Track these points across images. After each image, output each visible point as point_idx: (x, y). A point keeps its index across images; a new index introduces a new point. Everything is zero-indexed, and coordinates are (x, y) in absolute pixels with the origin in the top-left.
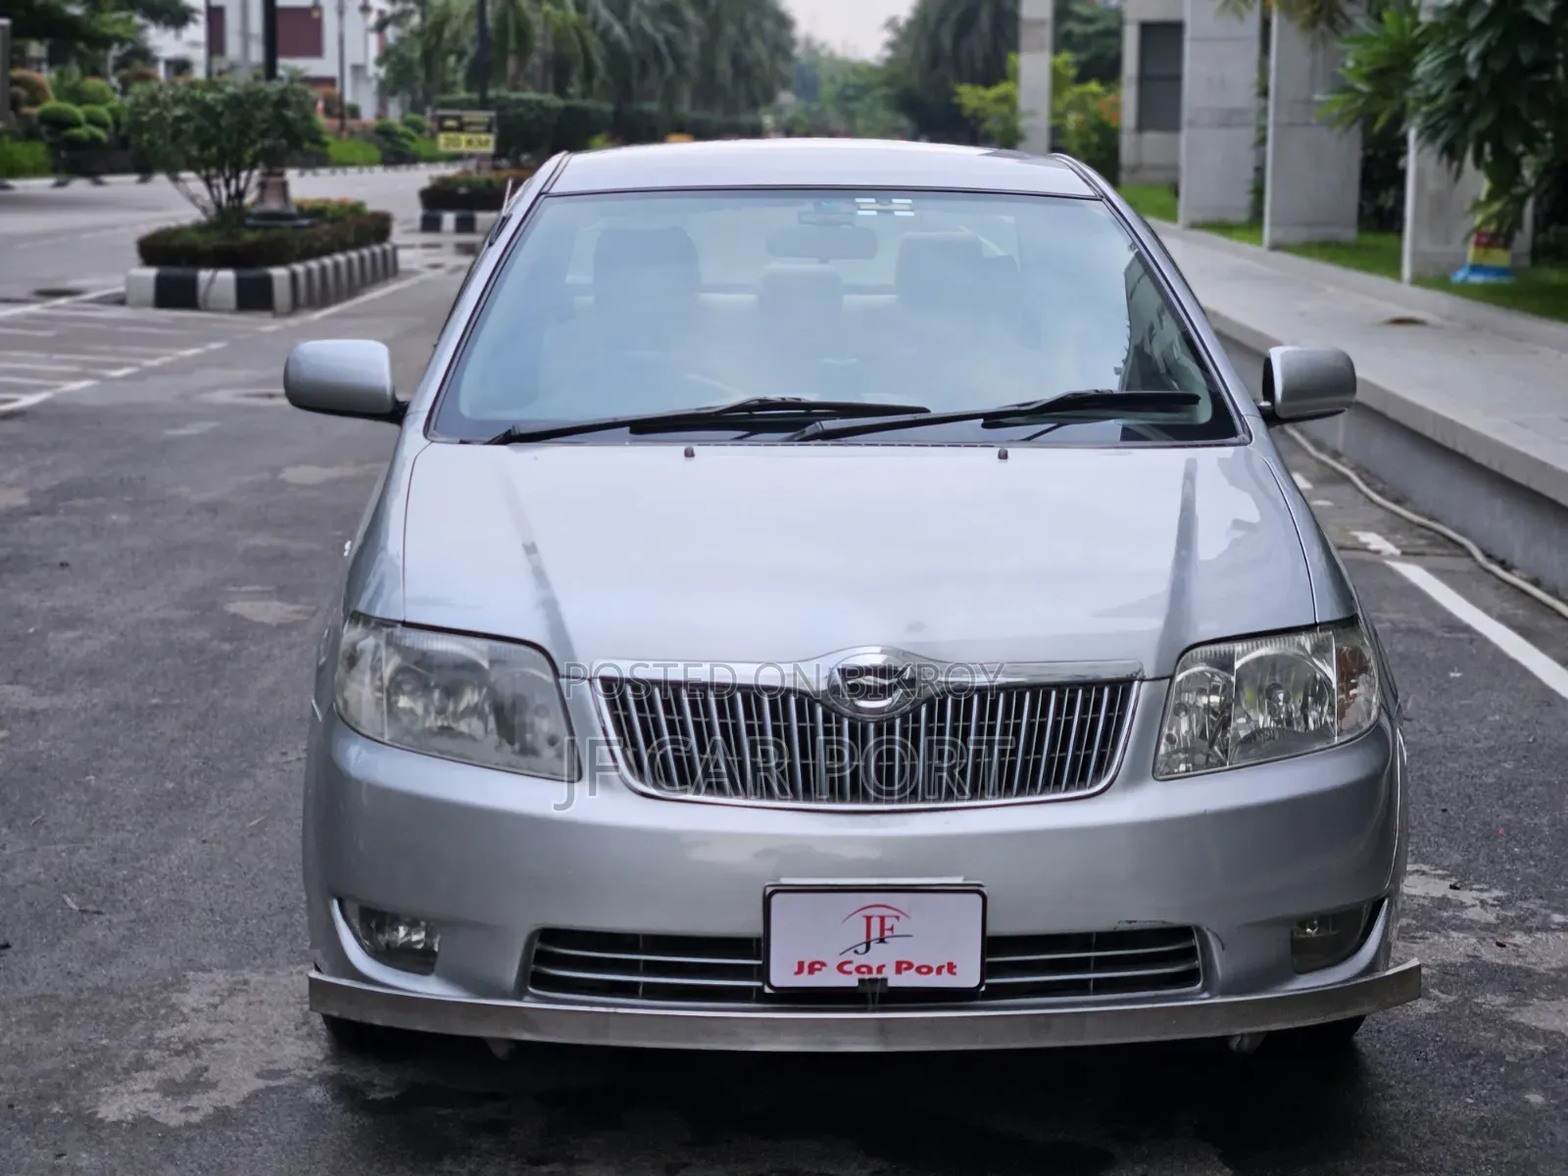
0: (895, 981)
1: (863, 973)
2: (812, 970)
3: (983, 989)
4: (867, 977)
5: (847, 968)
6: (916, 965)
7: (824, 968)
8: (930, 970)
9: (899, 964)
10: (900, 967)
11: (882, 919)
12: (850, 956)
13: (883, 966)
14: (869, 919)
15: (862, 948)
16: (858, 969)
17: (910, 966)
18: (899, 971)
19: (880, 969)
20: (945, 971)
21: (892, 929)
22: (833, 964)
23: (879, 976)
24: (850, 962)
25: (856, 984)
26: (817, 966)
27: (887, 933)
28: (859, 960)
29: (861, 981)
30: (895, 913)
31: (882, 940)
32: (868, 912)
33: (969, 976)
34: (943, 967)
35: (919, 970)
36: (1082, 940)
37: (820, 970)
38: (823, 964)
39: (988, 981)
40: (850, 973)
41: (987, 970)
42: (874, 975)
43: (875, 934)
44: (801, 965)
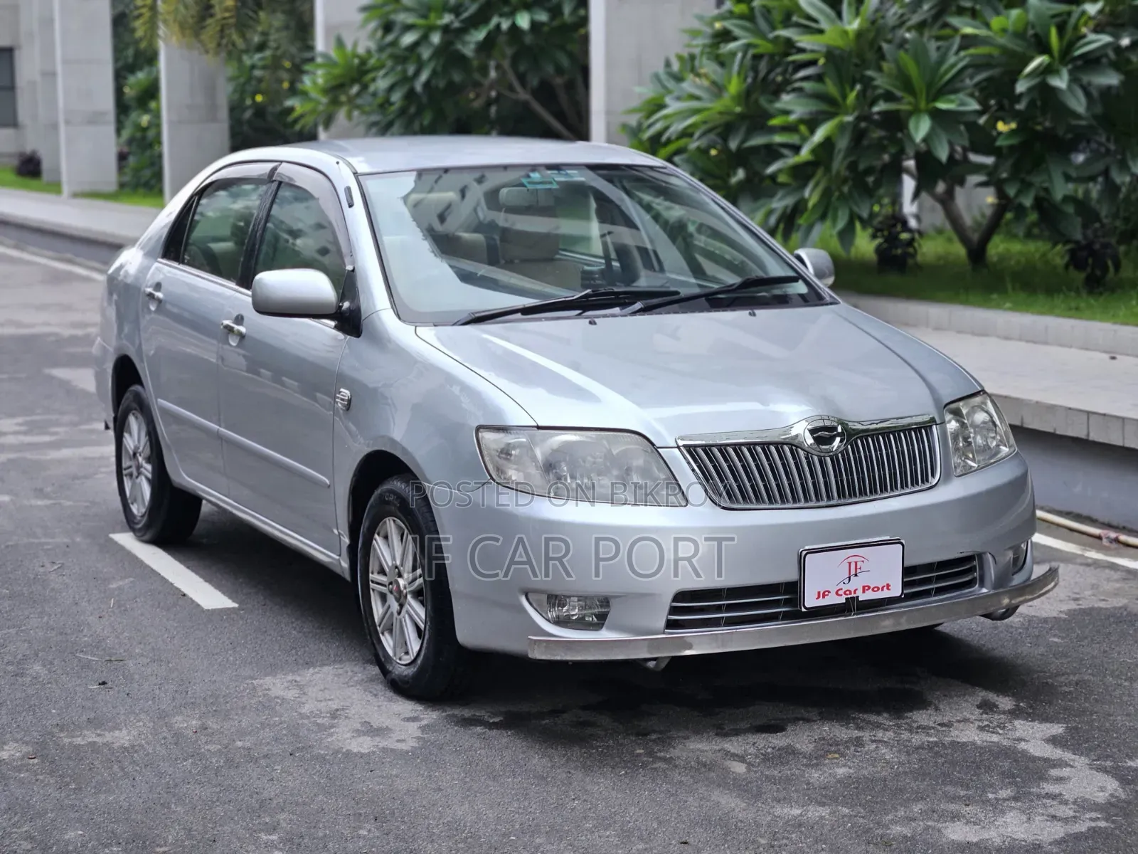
0: (863, 597)
1: (847, 595)
2: (824, 596)
3: (903, 596)
4: (849, 596)
5: (840, 592)
6: (872, 587)
7: (830, 594)
8: (878, 589)
9: (864, 587)
10: (865, 589)
11: (856, 563)
12: (842, 586)
13: (856, 590)
14: (850, 563)
15: (847, 581)
16: (845, 593)
17: (869, 587)
18: (864, 592)
19: (855, 592)
20: (885, 588)
21: (860, 568)
22: (833, 592)
23: (855, 596)
24: (842, 589)
25: (844, 601)
26: (826, 593)
27: (859, 571)
28: (845, 588)
29: (847, 599)
30: (863, 559)
31: (856, 575)
32: (850, 560)
33: (896, 591)
34: (884, 586)
35: (873, 590)
36: (929, 567)
37: (827, 595)
38: (829, 592)
39: (905, 592)
40: (841, 595)
41: (905, 585)
42: (853, 595)
43: (853, 572)
44: (819, 593)
